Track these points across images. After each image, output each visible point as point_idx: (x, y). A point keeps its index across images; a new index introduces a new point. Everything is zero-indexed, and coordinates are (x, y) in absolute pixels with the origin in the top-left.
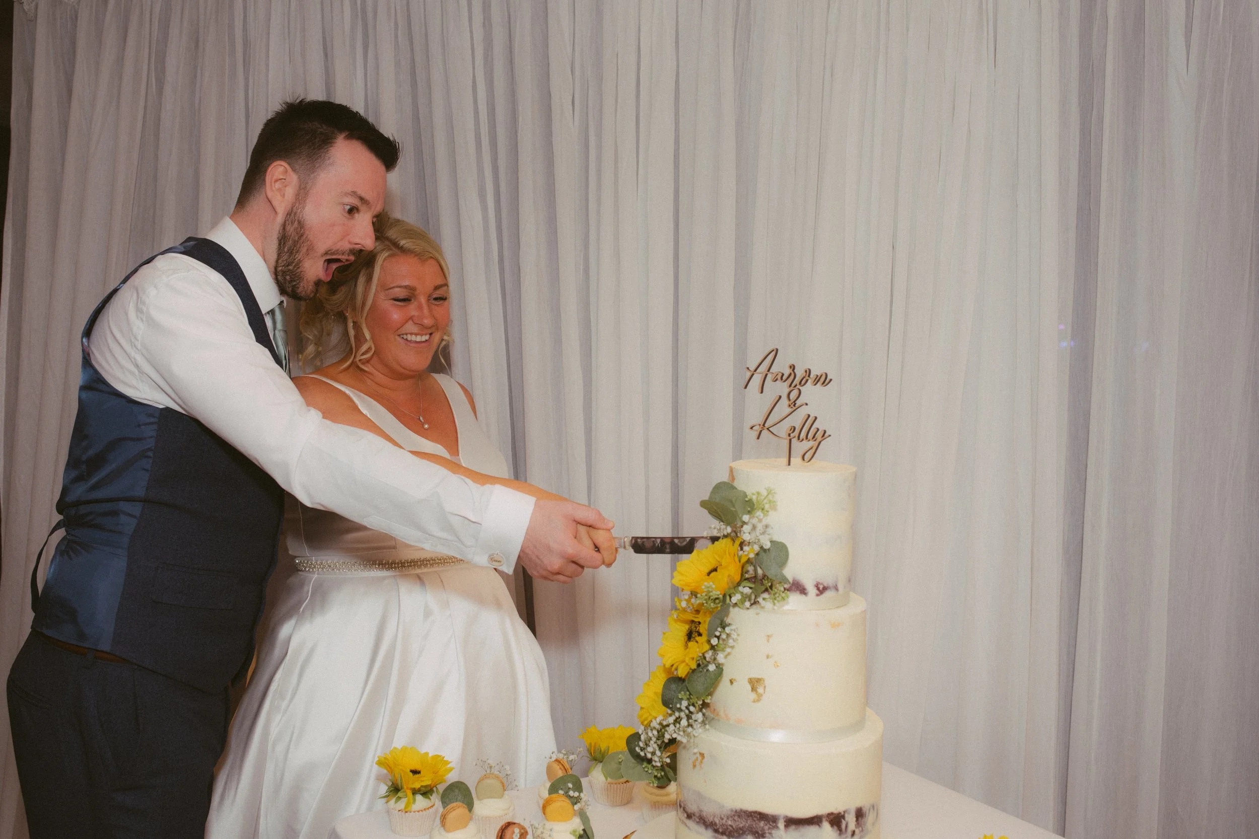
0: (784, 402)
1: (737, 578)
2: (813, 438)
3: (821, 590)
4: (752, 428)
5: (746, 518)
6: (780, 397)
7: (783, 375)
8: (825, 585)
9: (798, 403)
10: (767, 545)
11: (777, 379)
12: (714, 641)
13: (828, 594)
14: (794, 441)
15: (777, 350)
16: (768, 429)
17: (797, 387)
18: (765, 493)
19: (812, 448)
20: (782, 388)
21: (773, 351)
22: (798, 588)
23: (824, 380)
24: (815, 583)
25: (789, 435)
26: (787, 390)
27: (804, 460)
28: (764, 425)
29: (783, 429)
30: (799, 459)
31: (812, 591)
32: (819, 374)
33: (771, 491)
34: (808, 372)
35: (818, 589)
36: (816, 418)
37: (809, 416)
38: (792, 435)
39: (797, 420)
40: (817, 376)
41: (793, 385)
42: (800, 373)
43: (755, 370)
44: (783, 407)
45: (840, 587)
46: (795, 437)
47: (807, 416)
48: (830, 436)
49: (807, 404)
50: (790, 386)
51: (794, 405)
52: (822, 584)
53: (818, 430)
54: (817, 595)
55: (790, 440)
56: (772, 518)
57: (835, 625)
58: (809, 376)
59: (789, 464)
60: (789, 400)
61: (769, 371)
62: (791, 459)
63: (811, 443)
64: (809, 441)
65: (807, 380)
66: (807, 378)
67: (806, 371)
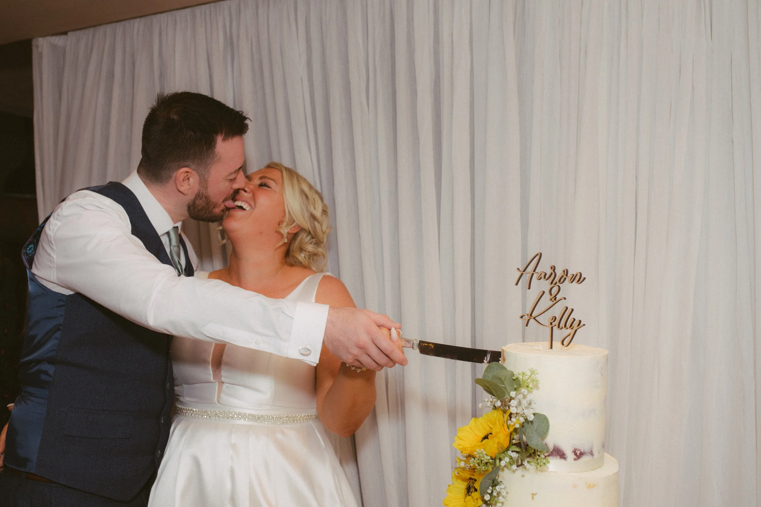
0: (547, 296)
1: (506, 444)
2: (570, 327)
3: (578, 455)
4: (522, 317)
5: (513, 394)
6: (544, 292)
7: (546, 274)
8: (582, 451)
9: (558, 297)
10: (531, 418)
11: (541, 278)
12: (487, 497)
13: (584, 459)
14: (555, 329)
15: (541, 254)
16: (534, 318)
17: (557, 284)
18: (529, 373)
19: (569, 335)
20: (545, 285)
21: (538, 255)
22: (559, 453)
23: (579, 279)
24: (573, 449)
25: (551, 324)
26: (549, 287)
27: (563, 344)
28: (531, 315)
29: (545, 319)
30: (559, 344)
31: (570, 456)
32: (575, 274)
33: (534, 372)
34: (566, 272)
35: (576, 454)
36: (573, 310)
37: (567, 308)
38: (553, 324)
39: (557, 311)
40: (573, 275)
41: (554, 282)
42: (559, 273)
43: (524, 271)
44: (546, 301)
45: (595, 452)
46: (555, 325)
47: (565, 309)
48: (584, 325)
49: (565, 299)
50: (552, 283)
51: (555, 299)
52: (579, 450)
53: (574, 320)
54: (575, 460)
55: (552, 328)
56: (534, 396)
57: (590, 487)
58: (567, 275)
59: (551, 348)
60: (551, 295)
61: (534, 271)
62: (553, 342)
63: (569, 331)
64: (567, 329)
65: (565, 279)
66: (565, 276)
67: (564, 271)
